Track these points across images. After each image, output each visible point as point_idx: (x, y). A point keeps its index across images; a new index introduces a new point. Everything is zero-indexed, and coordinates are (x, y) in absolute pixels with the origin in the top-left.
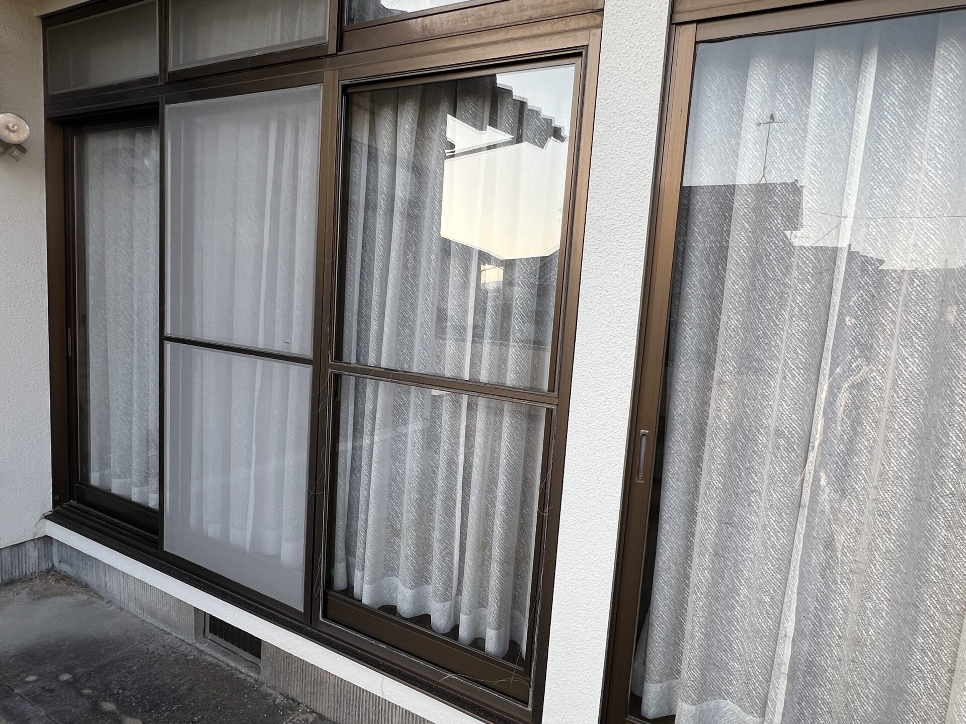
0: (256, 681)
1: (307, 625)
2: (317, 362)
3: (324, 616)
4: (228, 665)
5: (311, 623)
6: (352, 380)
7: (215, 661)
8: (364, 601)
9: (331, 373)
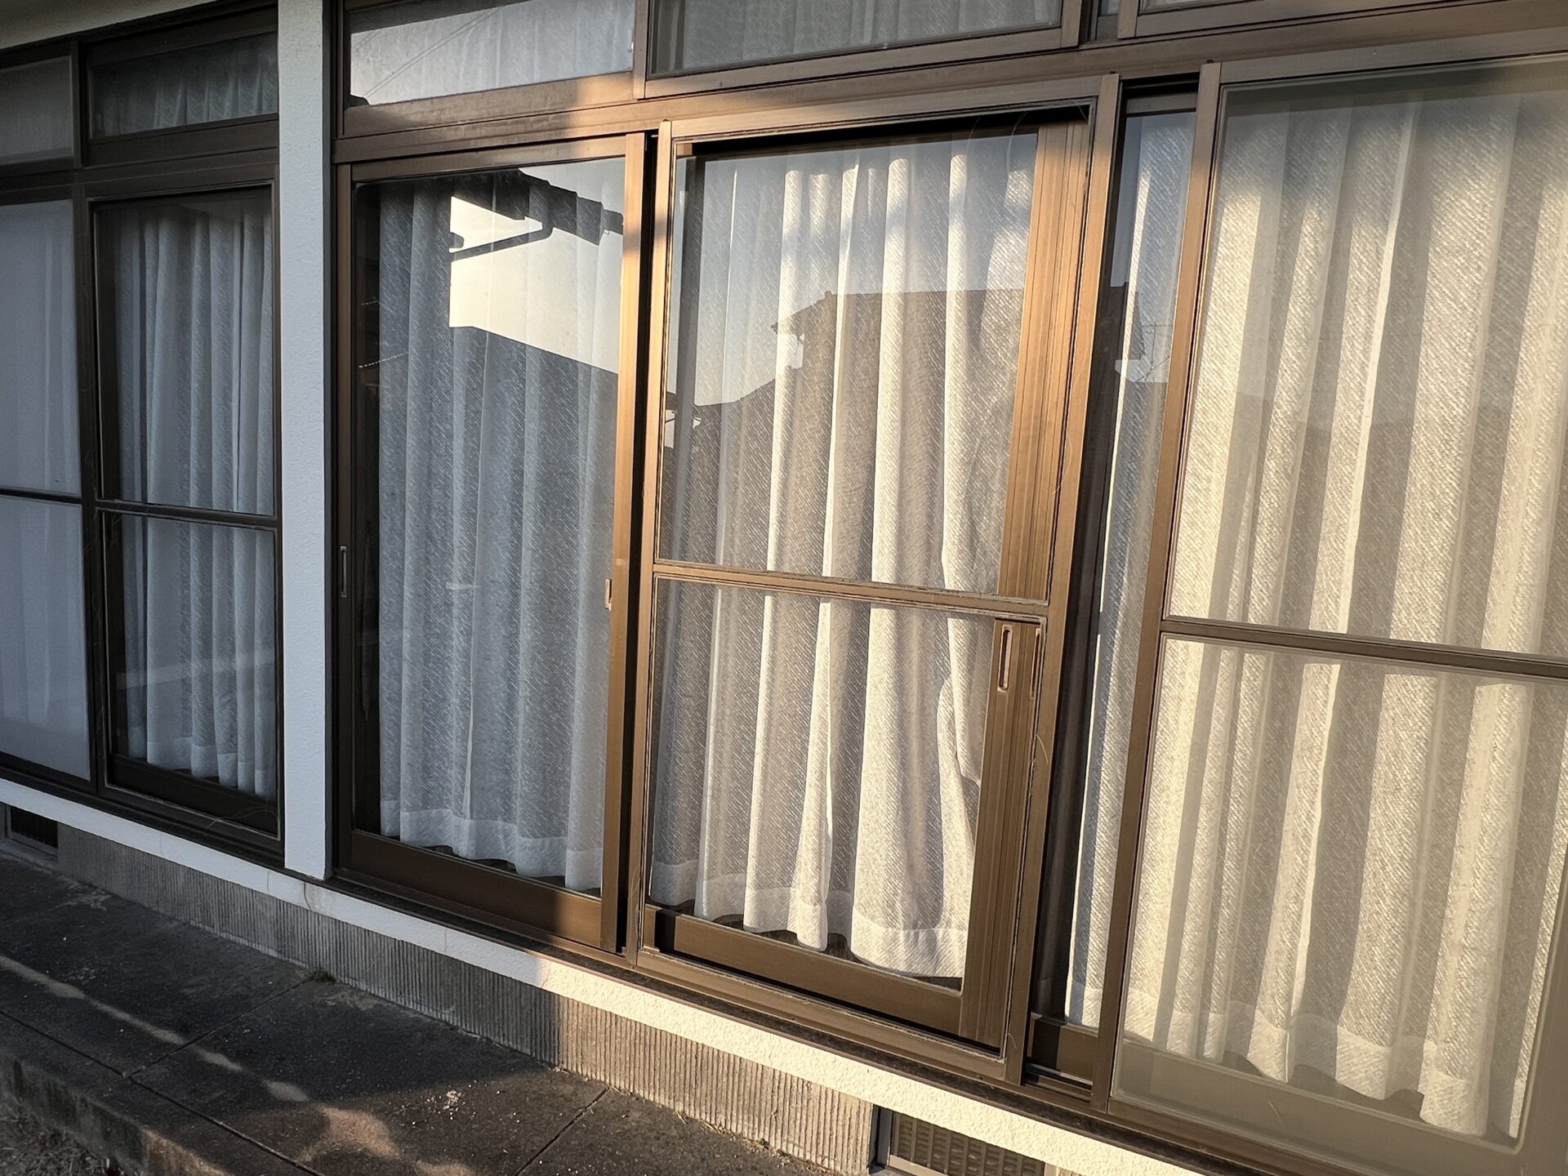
0: (54, 872)
1: (93, 795)
2: (86, 501)
3: (109, 782)
4: (26, 861)
5: (98, 791)
6: (138, 520)
7: (11, 858)
8: (149, 760)
9: (100, 513)
